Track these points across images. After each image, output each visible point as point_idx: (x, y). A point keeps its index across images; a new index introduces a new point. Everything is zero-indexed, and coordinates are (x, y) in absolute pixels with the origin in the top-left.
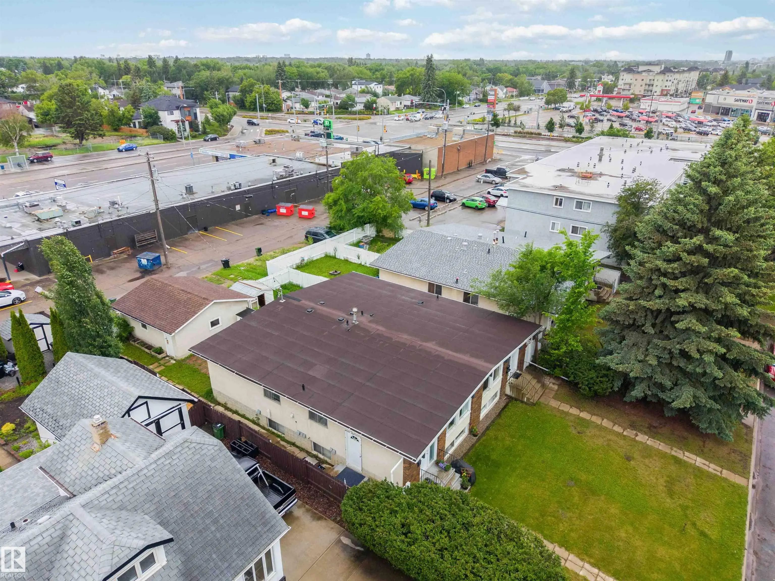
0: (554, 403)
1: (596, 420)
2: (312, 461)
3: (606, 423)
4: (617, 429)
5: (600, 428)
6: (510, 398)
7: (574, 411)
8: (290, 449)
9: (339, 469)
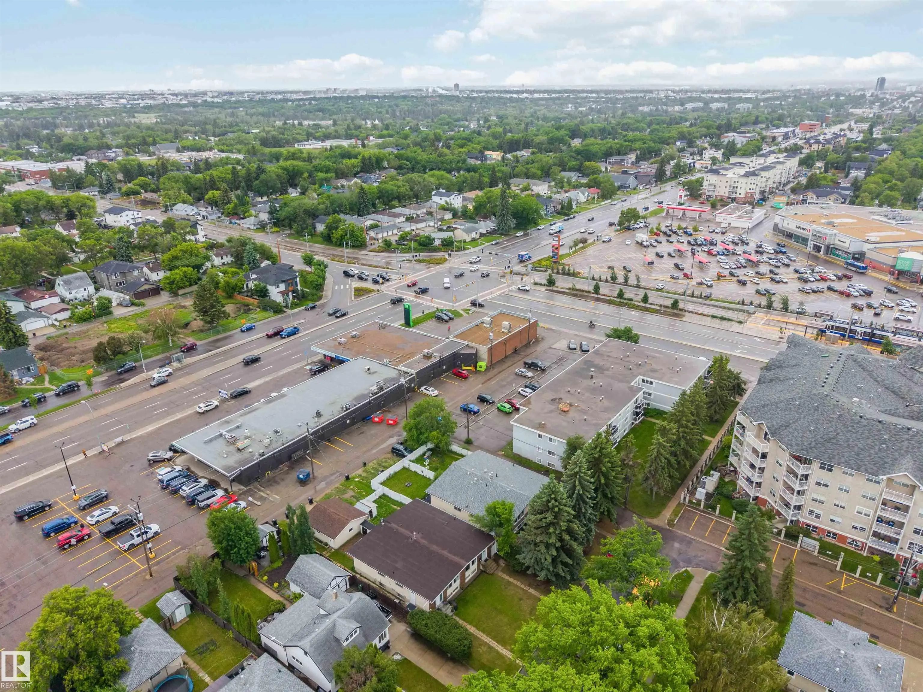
0: (500, 574)
1: (515, 582)
2: (397, 601)
3: (519, 584)
4: (523, 586)
5: (516, 586)
6: (482, 571)
7: (507, 578)
8: (388, 595)
9: (407, 604)
